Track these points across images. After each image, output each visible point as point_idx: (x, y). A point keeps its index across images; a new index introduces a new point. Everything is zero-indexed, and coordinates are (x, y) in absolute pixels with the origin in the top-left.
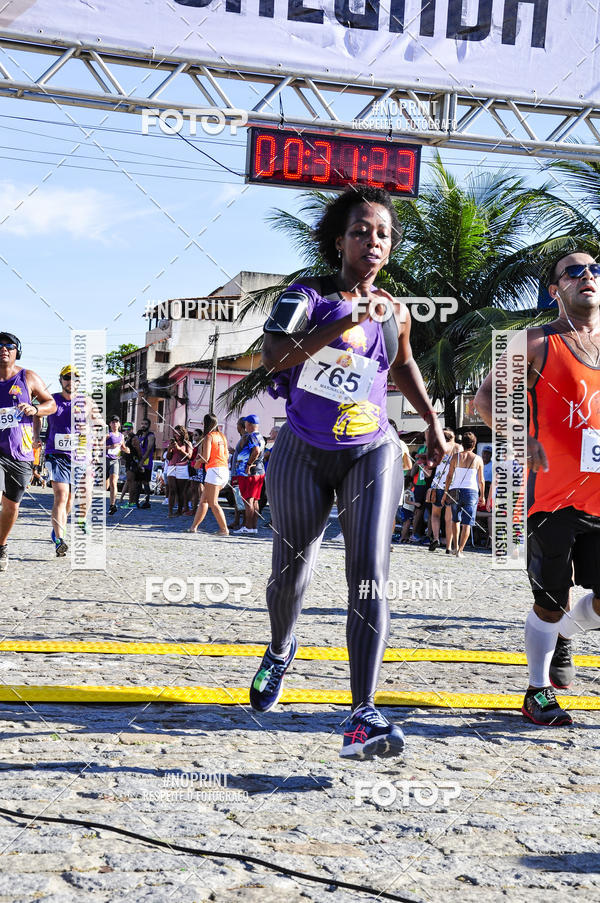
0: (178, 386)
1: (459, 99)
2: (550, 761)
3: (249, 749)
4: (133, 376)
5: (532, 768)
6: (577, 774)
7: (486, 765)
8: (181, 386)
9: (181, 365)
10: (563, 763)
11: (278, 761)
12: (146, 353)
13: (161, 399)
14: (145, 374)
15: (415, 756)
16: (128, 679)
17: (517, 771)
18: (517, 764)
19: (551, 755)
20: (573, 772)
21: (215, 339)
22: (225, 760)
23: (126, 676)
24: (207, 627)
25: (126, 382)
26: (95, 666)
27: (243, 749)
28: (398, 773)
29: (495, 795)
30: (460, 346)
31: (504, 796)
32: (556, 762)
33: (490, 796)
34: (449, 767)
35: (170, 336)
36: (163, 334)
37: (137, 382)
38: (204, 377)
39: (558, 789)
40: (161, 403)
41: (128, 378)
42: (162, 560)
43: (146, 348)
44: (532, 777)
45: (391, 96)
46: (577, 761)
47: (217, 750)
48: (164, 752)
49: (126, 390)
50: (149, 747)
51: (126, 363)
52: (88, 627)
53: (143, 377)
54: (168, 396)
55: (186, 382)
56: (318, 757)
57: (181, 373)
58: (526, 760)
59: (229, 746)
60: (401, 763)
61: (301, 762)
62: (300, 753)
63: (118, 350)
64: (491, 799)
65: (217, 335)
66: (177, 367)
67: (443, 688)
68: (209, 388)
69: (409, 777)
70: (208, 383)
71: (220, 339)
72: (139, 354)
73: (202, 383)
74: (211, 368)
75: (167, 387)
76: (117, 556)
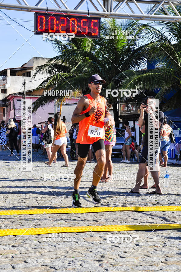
0: (10, 102)
2: (158, 252)
3: (45, 254)
5: (151, 256)
6: (168, 257)
7: (134, 255)
8: (12, 102)
9: (11, 94)
10: (162, 252)
11: (56, 258)
13: (4, 108)
15: (108, 253)
17: (146, 257)
18: (146, 254)
19: (158, 249)
20: (166, 256)
21: (24, 84)
22: (36, 259)
24: (27, 202)
27: (43, 254)
28: (102, 261)
29: (138, 268)
30: (118, 85)
31: (141, 268)
32: (160, 252)
33: (136, 268)
34: (121, 257)
35: (7, 83)
36: (4, 82)
39: (161, 264)
40: (4, 109)
42: (8, 173)
44: (151, 259)
46: (168, 251)
47: (33, 255)
48: (13, 257)
50: (7, 256)
54: (7, 106)
55: (14, 101)
56: (72, 256)
57: (12, 97)
58: (149, 252)
59: (38, 253)
60: (103, 256)
61: (65, 258)
62: (65, 254)
64: (137, 269)
65: (25, 82)
66: (10, 95)
67: (117, 223)
69: (106, 262)
71: (26, 84)
74: (23, 95)
75: (6, 103)
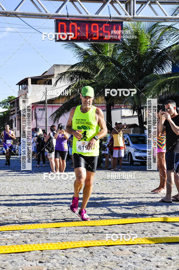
1: (136, 2)
4: (14, 109)
8: (33, 111)
9: (33, 104)
12: (18, 100)
14: (19, 108)
16: (24, 241)
23: (22, 240)
25: (12, 111)
26: (10, 237)
30: (143, 90)
35: (28, 92)
36: (25, 91)
37: (16, 111)
38: (42, 108)
41: (12, 110)
43: (18, 97)
45: (110, 3)
49: (12, 115)
51: (11, 104)
52: (5, 219)
53: (18, 109)
55: (35, 110)
57: (33, 107)
63: (7, 99)
65: (46, 91)
68: (45, 112)
70: (44, 110)
72: (16, 100)
73: (42, 110)
74: (45, 104)
76: (14, 185)
